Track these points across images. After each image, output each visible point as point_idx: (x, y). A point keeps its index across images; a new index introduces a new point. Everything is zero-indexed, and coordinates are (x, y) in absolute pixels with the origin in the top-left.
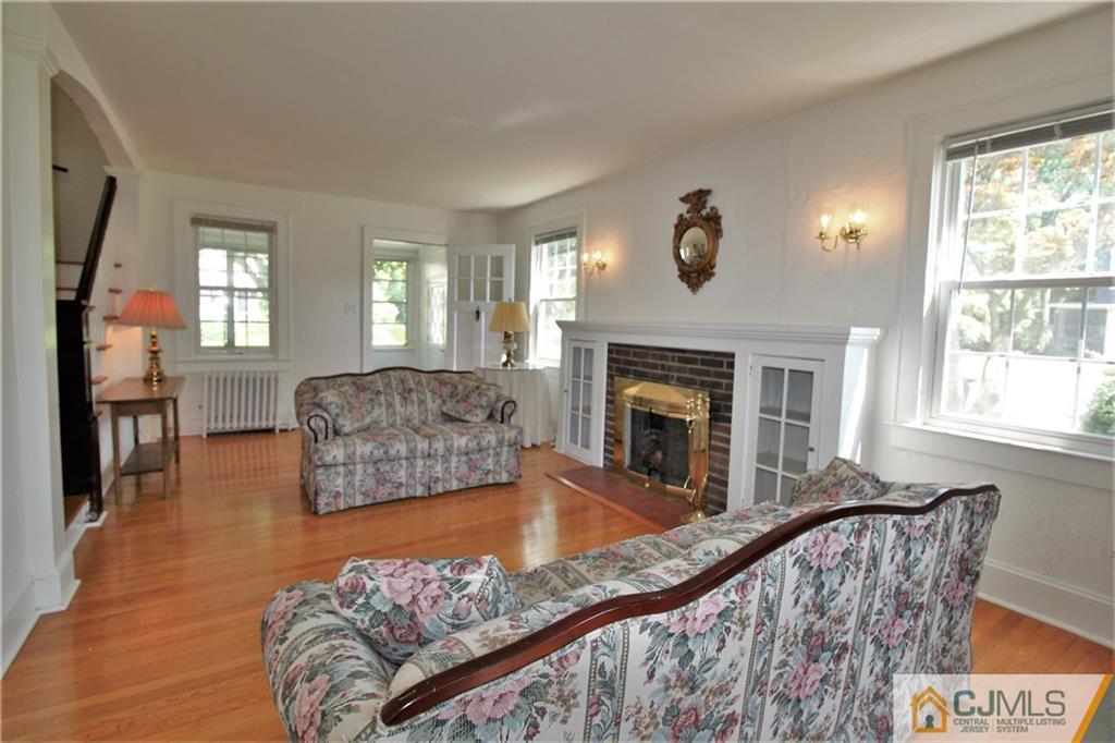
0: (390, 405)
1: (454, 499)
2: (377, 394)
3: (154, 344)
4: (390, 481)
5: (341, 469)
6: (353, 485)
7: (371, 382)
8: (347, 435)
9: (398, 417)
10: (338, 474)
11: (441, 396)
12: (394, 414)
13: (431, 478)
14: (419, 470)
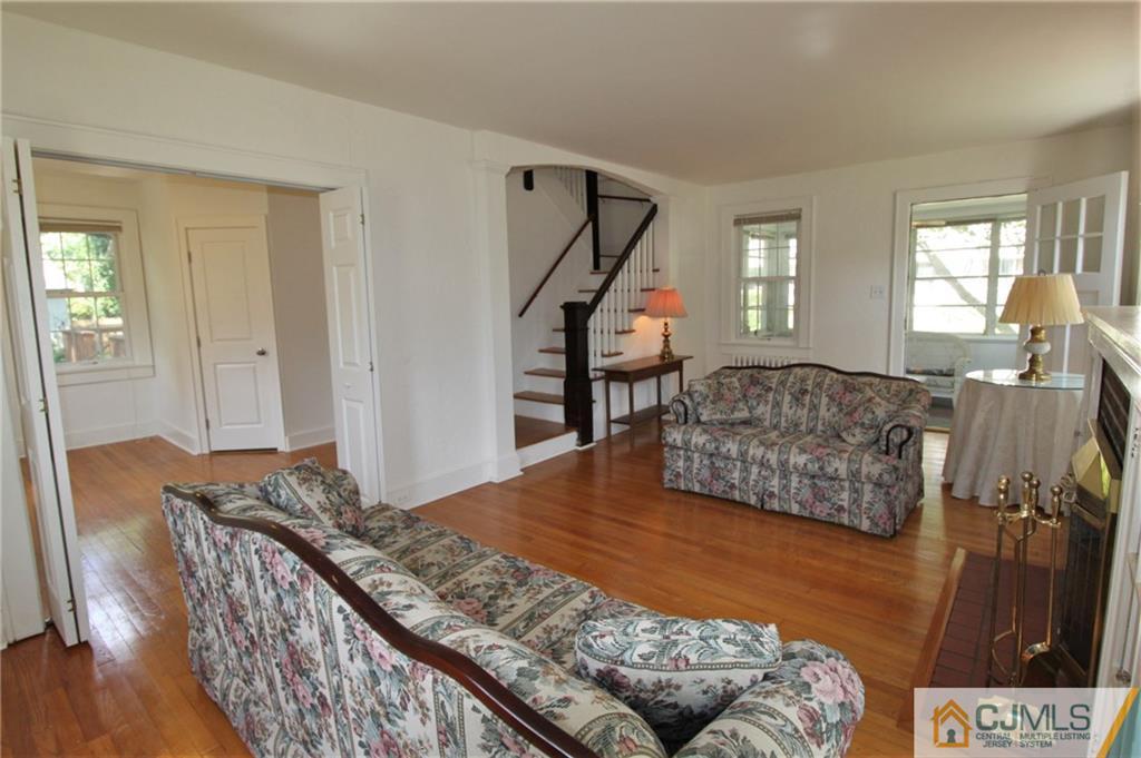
0: (777, 404)
1: (795, 525)
2: (767, 391)
3: (666, 330)
4: (723, 478)
5: (682, 452)
6: (691, 471)
7: (767, 377)
8: (704, 423)
9: (783, 419)
10: (679, 456)
11: (840, 404)
12: (780, 415)
13: (766, 490)
14: (753, 477)
